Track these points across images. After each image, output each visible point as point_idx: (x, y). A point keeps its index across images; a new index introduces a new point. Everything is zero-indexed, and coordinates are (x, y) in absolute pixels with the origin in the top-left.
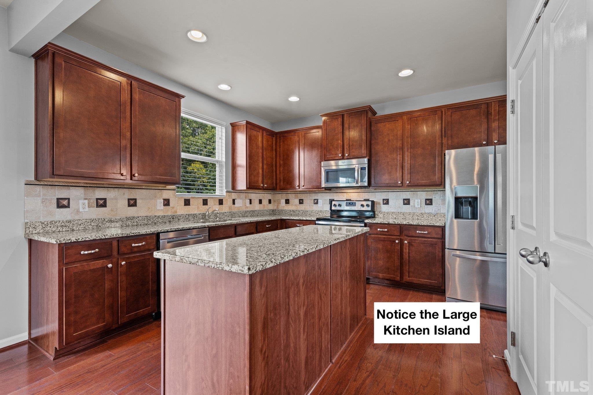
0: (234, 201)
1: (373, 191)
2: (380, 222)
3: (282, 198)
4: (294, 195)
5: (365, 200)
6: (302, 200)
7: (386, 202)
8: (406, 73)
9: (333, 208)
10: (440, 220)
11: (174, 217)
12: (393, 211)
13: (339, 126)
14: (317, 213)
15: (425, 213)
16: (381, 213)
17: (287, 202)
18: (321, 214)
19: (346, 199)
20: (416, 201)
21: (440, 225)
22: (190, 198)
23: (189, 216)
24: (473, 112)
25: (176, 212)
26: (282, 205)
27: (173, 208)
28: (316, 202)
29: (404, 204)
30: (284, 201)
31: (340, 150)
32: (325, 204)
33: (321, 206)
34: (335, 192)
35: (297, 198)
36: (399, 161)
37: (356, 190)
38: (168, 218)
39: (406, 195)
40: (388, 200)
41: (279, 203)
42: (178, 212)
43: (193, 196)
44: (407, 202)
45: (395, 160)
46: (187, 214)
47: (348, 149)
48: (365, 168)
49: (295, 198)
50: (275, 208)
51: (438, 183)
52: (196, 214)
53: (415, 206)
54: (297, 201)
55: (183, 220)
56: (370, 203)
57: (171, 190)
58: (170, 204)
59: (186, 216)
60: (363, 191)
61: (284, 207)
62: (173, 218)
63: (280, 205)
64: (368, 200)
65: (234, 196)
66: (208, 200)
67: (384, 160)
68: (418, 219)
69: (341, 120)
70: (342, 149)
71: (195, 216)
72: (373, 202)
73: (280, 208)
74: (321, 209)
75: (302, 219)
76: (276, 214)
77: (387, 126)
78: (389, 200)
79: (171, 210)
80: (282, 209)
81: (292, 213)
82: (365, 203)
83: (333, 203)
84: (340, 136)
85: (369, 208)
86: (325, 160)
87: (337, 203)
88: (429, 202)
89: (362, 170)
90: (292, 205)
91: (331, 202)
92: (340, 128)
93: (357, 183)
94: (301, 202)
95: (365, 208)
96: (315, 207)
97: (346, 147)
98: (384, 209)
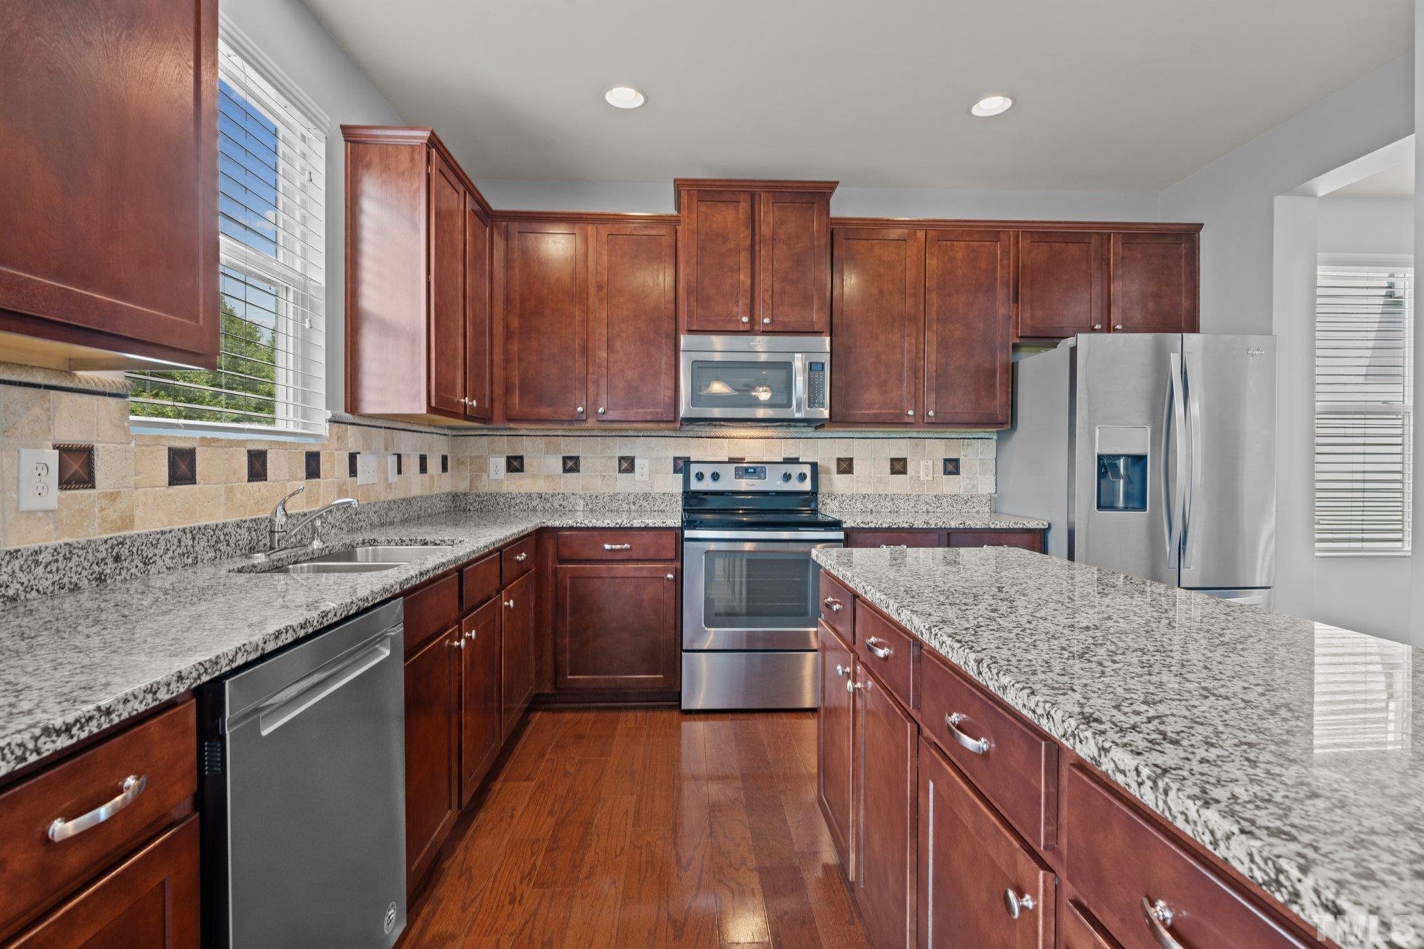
0: (353, 457)
1: (809, 435)
2: (887, 526)
3: (493, 452)
4: (541, 442)
5: (788, 461)
6: (576, 459)
7: (846, 466)
8: (992, 105)
9: (695, 486)
10: (978, 512)
11: (124, 551)
12: (864, 491)
13: (742, 229)
14: (634, 504)
15: (945, 496)
16: (833, 497)
18: (645, 504)
19: (730, 459)
20: (922, 463)
21: (1038, 527)
22: (195, 444)
23: (194, 539)
24: (1074, 250)
25: (128, 521)
26: (493, 476)
27: (113, 496)
28: (627, 465)
29: (892, 473)
30: (502, 462)
31: (743, 301)
32: (658, 473)
33: (646, 478)
34: (692, 434)
35: (556, 451)
36: (908, 353)
37: (761, 430)
38: (90, 556)
39: (899, 448)
40: (851, 460)
41: (480, 467)
42: (137, 521)
43: (209, 434)
44: (899, 466)
45: (898, 351)
46: (184, 530)
47: (770, 302)
48: (823, 364)
49: (547, 453)
50: (463, 486)
51: (1000, 418)
52: (225, 525)
53: (919, 477)
54: (554, 463)
55: (169, 563)
56: (807, 470)
57: (103, 394)
58: (99, 476)
59: (179, 541)
60: (781, 435)
61: (499, 482)
62: (117, 559)
63: (485, 476)
64: (794, 461)
65: (353, 438)
66: (269, 456)
67: (868, 347)
68: (928, 512)
69: (748, 208)
70: (748, 301)
71: (222, 538)
72: (814, 466)
73: (485, 487)
74: (648, 490)
75: (629, 525)
76: (469, 510)
77: (877, 251)
78: (855, 462)
79: (102, 509)
80: (494, 489)
81: (535, 503)
82: (795, 470)
83: (694, 469)
84: (744, 258)
85: (807, 486)
86: (690, 332)
87: (708, 471)
88: (952, 466)
89: (813, 367)
90: (534, 476)
91: (683, 466)
92: (745, 233)
93: (799, 408)
94: (571, 465)
95: (794, 485)
96: (625, 484)
97: (762, 295)
98: (838, 484)
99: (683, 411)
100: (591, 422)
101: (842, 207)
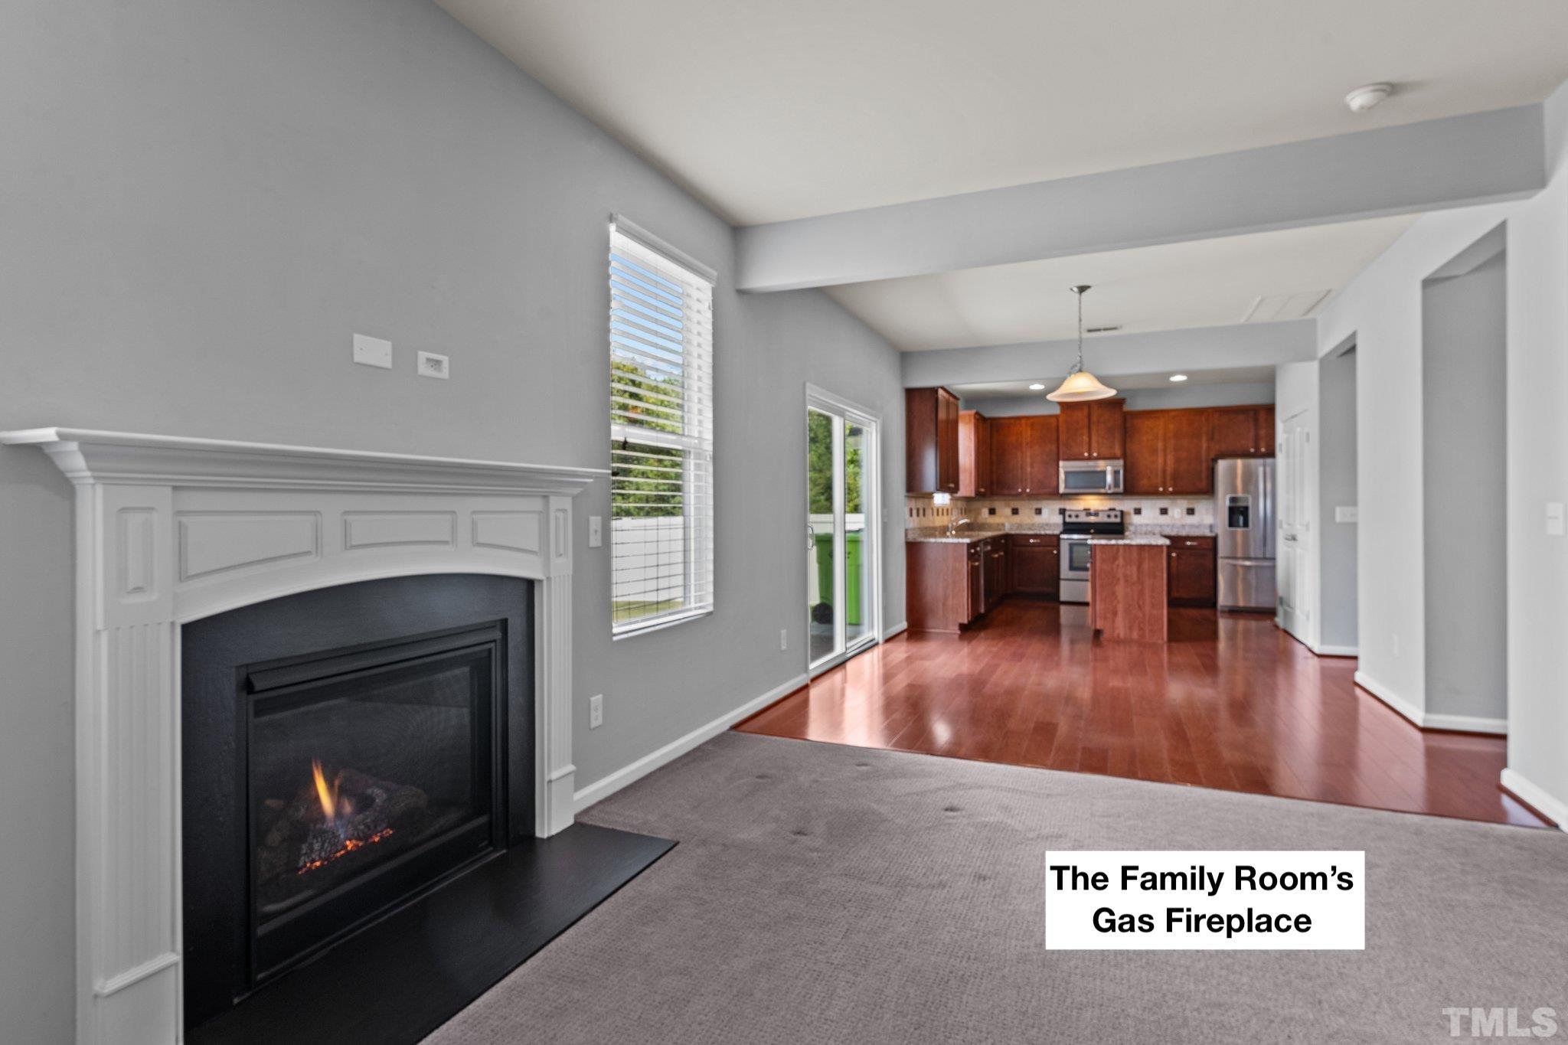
3: (984, 507)
4: (1003, 503)
5: (1111, 510)
6: (1017, 509)
7: (1138, 511)
8: (1179, 378)
9: (1068, 520)
10: (1209, 530)
13: (1085, 419)
14: (1041, 525)
15: (1187, 525)
16: (1131, 525)
17: (992, 512)
18: (1046, 526)
19: (1084, 509)
20: (1176, 510)
21: (1211, 536)
26: (983, 516)
28: (1039, 511)
29: (1161, 514)
30: (987, 511)
31: (1086, 447)
32: (1052, 515)
33: (1047, 516)
34: (1066, 499)
35: (1008, 505)
36: (1161, 464)
39: (1164, 503)
40: (1141, 509)
41: (979, 513)
44: (1164, 511)
45: (1156, 463)
47: (1097, 447)
48: (1120, 470)
49: (1005, 507)
50: (972, 520)
51: (1205, 491)
53: (1174, 516)
54: (1008, 511)
56: (1119, 514)
60: (1105, 499)
61: (986, 519)
64: (1114, 510)
67: (1141, 462)
68: (1178, 531)
69: (1087, 412)
70: (1088, 447)
72: (1122, 512)
74: (1047, 522)
75: (1040, 533)
77: (1146, 423)
80: (984, 521)
82: (1112, 513)
83: (1067, 513)
84: (1085, 431)
85: (1118, 520)
86: (1064, 460)
87: (1073, 514)
88: (1191, 511)
89: (1116, 473)
90: (1000, 516)
91: (1062, 512)
92: (1086, 421)
93: (1110, 488)
94: (1015, 511)
95: (1113, 520)
96: (1037, 519)
97: (1094, 444)
98: (1136, 519)
99: (1062, 490)
100: (1025, 495)
101: (1127, 408)
